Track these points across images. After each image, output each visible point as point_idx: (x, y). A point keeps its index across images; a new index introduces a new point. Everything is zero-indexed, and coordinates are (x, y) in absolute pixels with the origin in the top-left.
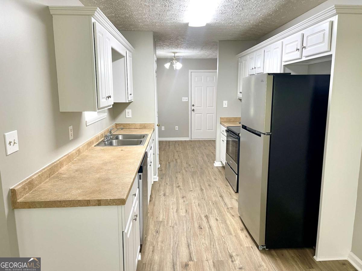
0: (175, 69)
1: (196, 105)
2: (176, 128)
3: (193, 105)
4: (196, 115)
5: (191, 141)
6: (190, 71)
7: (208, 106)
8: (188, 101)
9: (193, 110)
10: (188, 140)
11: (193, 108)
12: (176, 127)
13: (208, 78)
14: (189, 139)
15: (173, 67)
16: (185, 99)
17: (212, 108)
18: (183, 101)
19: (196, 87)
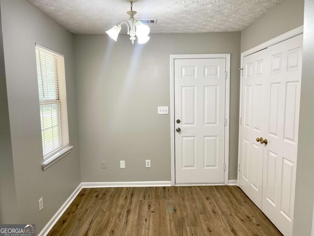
0: (133, 42)
1: (183, 121)
2: (147, 164)
3: (179, 122)
4: (185, 138)
5: (175, 188)
6: (172, 57)
7: (206, 122)
8: (169, 114)
9: (179, 130)
10: (170, 185)
11: (178, 126)
12: (147, 161)
13: (206, 70)
14: (171, 183)
15: (129, 36)
16: (162, 110)
17: (214, 125)
18: (159, 113)
19: (184, 86)
